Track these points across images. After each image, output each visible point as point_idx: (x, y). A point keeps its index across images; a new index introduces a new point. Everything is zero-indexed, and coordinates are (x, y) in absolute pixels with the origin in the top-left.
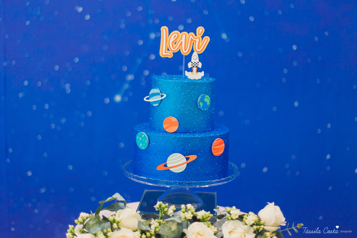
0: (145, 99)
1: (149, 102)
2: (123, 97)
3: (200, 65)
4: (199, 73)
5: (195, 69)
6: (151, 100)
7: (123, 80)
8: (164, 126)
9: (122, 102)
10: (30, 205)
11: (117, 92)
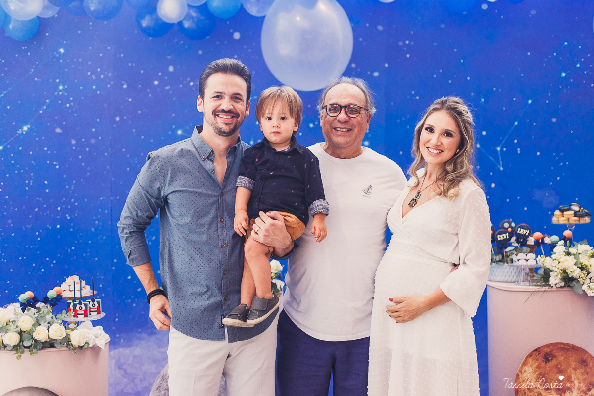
10: (130, 301)
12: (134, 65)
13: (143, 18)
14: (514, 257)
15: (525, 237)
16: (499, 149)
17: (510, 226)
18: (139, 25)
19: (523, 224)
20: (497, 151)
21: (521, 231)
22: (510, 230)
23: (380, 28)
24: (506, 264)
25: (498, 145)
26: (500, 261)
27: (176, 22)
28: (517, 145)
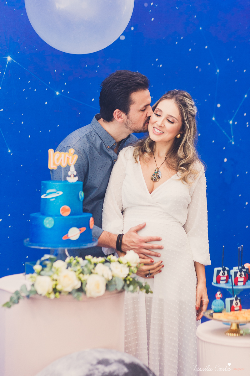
0: (43, 197)
1: (46, 199)
4: (75, 178)
5: (72, 176)
6: (48, 197)
8: (61, 213)
16: (231, 122)
20: (230, 124)
25: (230, 120)
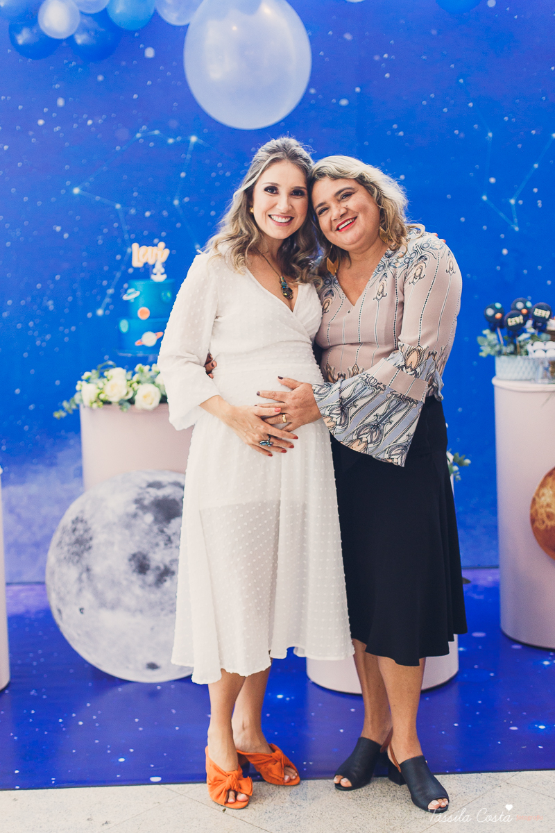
0: (124, 298)
2: (105, 310)
3: (163, 270)
4: (162, 276)
5: (159, 274)
6: (128, 298)
7: (104, 295)
8: (139, 315)
9: (104, 315)
10: (19, 422)
11: (99, 306)
12: (9, 98)
13: (19, 32)
14: (529, 347)
15: (544, 321)
16: (512, 201)
17: (525, 307)
18: (13, 41)
19: (542, 304)
20: (510, 204)
21: (539, 313)
22: (524, 311)
23: (348, 37)
24: (519, 357)
25: (511, 198)
26: (512, 353)
27: (64, 36)
28: (537, 196)
